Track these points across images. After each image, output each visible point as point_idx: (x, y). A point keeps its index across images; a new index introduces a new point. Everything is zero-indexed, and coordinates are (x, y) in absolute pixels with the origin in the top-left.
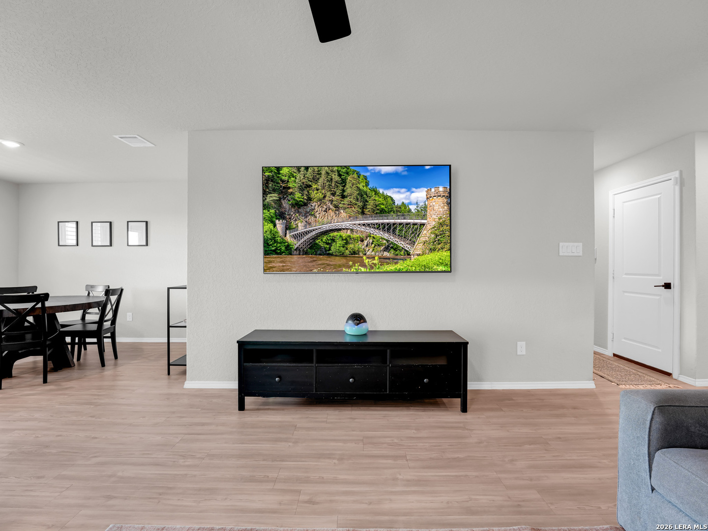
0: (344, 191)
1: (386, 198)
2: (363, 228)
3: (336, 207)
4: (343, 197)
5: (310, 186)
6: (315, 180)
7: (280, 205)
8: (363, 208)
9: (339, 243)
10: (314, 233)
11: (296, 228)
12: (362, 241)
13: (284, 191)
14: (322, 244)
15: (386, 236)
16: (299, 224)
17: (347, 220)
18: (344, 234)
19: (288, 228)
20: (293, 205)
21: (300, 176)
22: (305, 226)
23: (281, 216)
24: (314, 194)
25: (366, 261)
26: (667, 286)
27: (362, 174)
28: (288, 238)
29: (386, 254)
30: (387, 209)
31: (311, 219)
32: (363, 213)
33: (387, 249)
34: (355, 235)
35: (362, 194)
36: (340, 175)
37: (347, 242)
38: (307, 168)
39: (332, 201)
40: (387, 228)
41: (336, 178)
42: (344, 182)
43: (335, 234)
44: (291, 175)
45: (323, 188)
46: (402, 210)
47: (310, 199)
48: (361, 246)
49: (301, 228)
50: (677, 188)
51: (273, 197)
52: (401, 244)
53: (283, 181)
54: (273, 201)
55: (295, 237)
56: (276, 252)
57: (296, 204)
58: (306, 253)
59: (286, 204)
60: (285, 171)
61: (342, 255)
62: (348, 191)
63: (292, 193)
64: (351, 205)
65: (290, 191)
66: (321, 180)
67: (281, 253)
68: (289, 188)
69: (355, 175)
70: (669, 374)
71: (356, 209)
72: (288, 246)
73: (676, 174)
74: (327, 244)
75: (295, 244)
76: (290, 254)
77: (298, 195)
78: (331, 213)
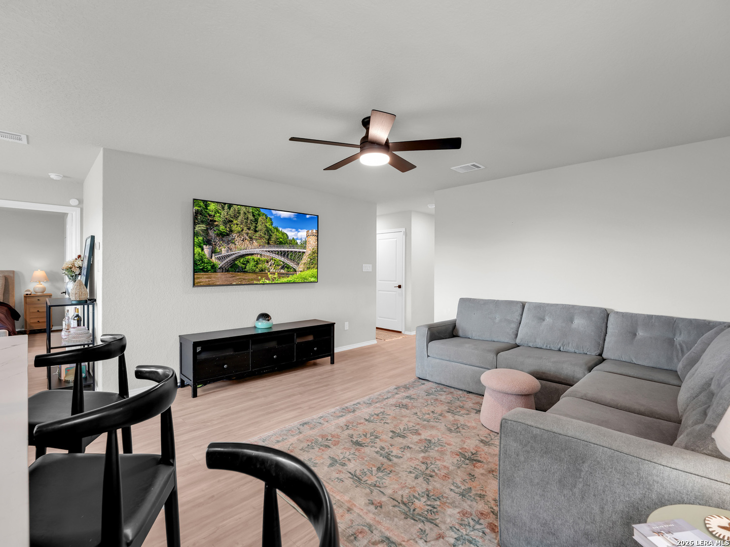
0: (256, 227)
1: (283, 234)
2: (268, 254)
3: (251, 238)
4: (256, 231)
5: (232, 221)
6: (236, 217)
7: (208, 234)
8: (269, 239)
9: (252, 263)
10: (234, 256)
11: (220, 253)
12: (268, 262)
13: (211, 223)
14: (239, 264)
15: (282, 259)
16: (223, 249)
17: (258, 248)
18: (255, 257)
19: (213, 252)
20: (218, 235)
21: (224, 213)
22: (227, 251)
23: (208, 242)
24: (234, 228)
25: (270, 276)
26: (400, 287)
27: (269, 216)
28: (214, 260)
29: (282, 271)
30: (284, 241)
31: (232, 246)
32: (268, 243)
33: (283, 268)
34: (263, 258)
35: (268, 231)
36: (254, 216)
37: (257, 262)
38: (230, 206)
39: (247, 234)
40: (284, 254)
41: (251, 217)
42: (256, 221)
43: (250, 257)
44: (217, 211)
45: (242, 224)
46: (293, 243)
47: (231, 231)
48: (267, 266)
49: (224, 252)
50: (404, 237)
51: (201, 227)
52: (291, 264)
53: (210, 215)
54: (202, 230)
55: (219, 259)
56: (203, 270)
57: (220, 234)
58: (228, 271)
59: (212, 233)
60: (212, 207)
61: (254, 272)
62: (259, 227)
63: (217, 225)
64: (261, 237)
65: (216, 223)
66: (240, 218)
67: (207, 271)
68: (215, 221)
69: (264, 217)
70: (400, 332)
71: (264, 240)
72: (214, 265)
73: (404, 230)
74: (244, 264)
75: (219, 264)
76: (215, 272)
77: (222, 228)
78: (247, 242)
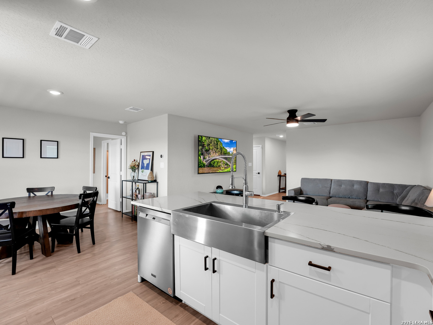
0: (217, 147)
1: (226, 150)
2: (221, 159)
3: (216, 152)
4: (217, 149)
5: (210, 145)
6: (211, 143)
7: (202, 151)
8: (221, 152)
9: (216, 163)
10: (210, 160)
11: (206, 159)
12: (221, 162)
13: (203, 146)
14: (212, 164)
15: (226, 161)
16: (207, 157)
17: (218, 156)
18: (217, 160)
19: (204, 158)
20: (205, 151)
21: (207, 141)
22: (208, 158)
23: (202, 154)
24: (211, 148)
25: (222, 168)
26: (259, 173)
27: (221, 142)
28: (204, 162)
29: (226, 166)
30: (226, 153)
31: (210, 155)
32: (221, 154)
33: (226, 165)
34: (220, 161)
35: (221, 148)
36: (217, 142)
37: (218, 162)
38: (209, 138)
39: (215, 150)
40: (226, 158)
41: (216, 143)
42: (217, 144)
43: (215, 160)
44: (205, 141)
45: (213, 145)
46: (228, 153)
47: (210, 149)
48: (221, 164)
49: (207, 159)
50: (261, 149)
51: (200, 147)
52: (228, 163)
53: (203, 142)
54: (201, 149)
55: (206, 161)
56: (201, 167)
57: (206, 150)
58: (208, 167)
59: (204, 150)
60: (204, 138)
61: (217, 167)
62: (218, 147)
63: (205, 147)
64: (219, 151)
65: (205, 146)
66: (212, 143)
67: (202, 167)
68: (205, 145)
69: (220, 142)
70: (259, 195)
71: (220, 153)
72: (204, 164)
73: (261, 146)
74: (213, 163)
75: (206, 163)
76: (205, 167)
77: (207, 147)
78: (214, 154)
